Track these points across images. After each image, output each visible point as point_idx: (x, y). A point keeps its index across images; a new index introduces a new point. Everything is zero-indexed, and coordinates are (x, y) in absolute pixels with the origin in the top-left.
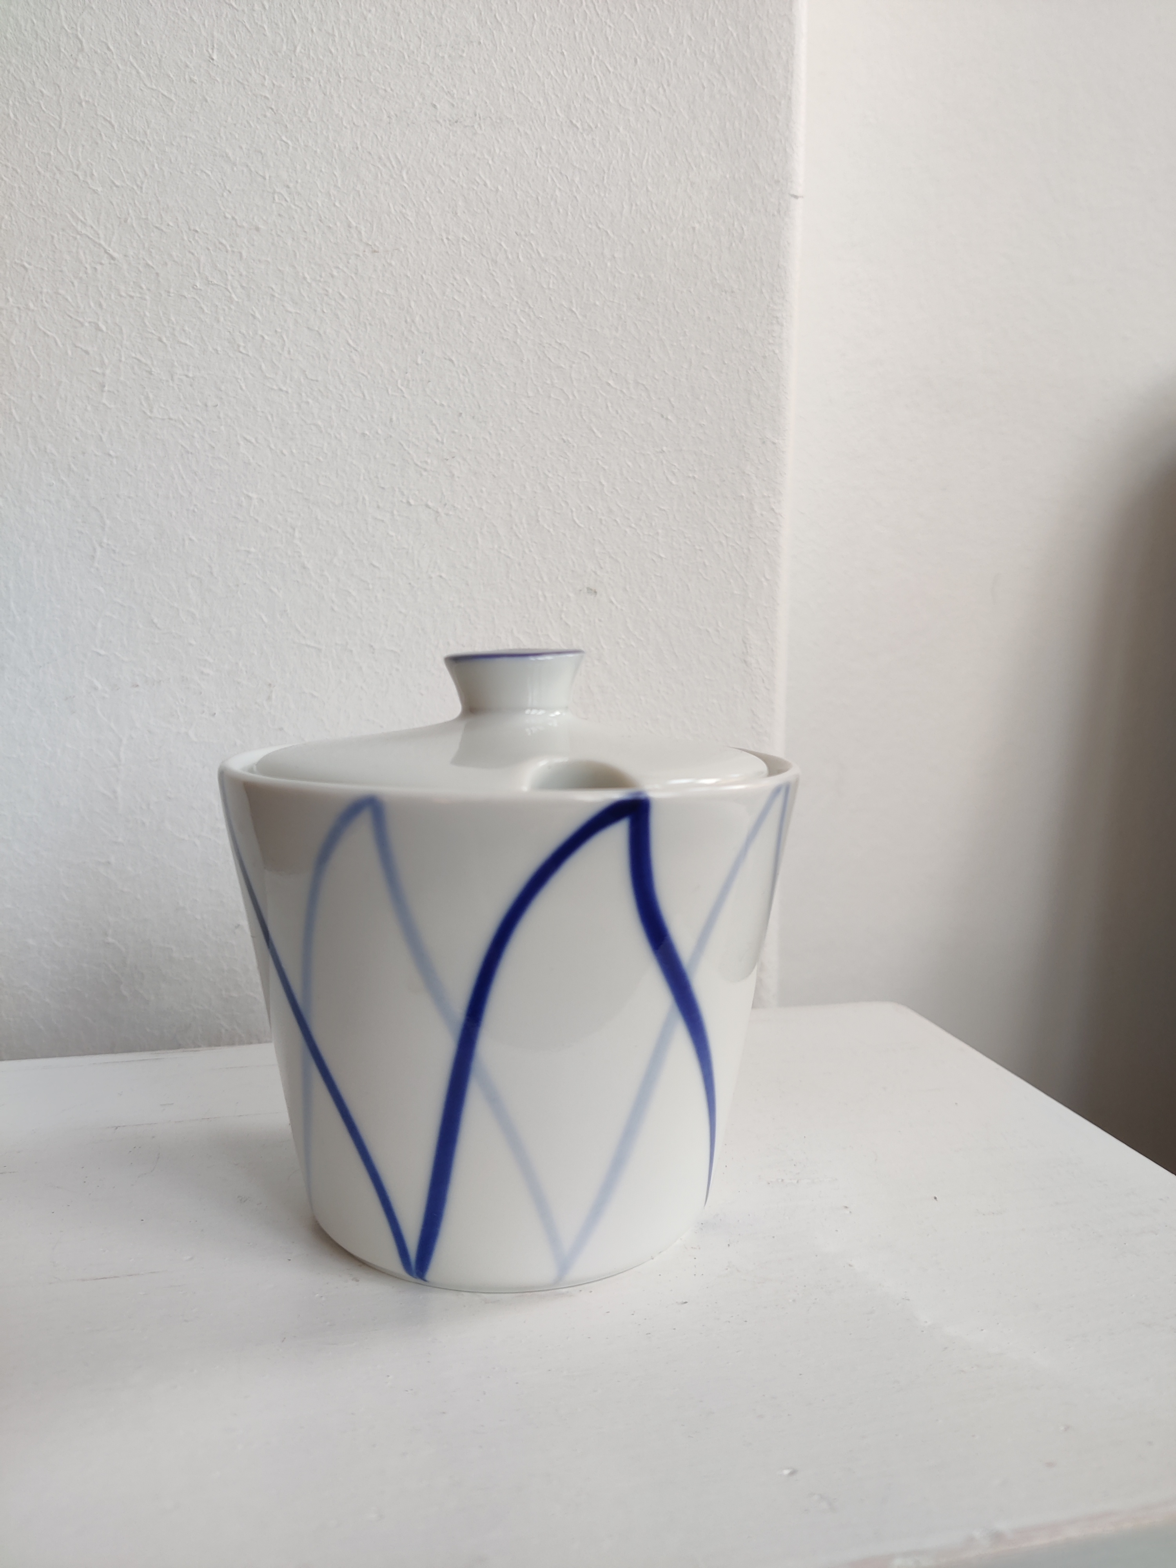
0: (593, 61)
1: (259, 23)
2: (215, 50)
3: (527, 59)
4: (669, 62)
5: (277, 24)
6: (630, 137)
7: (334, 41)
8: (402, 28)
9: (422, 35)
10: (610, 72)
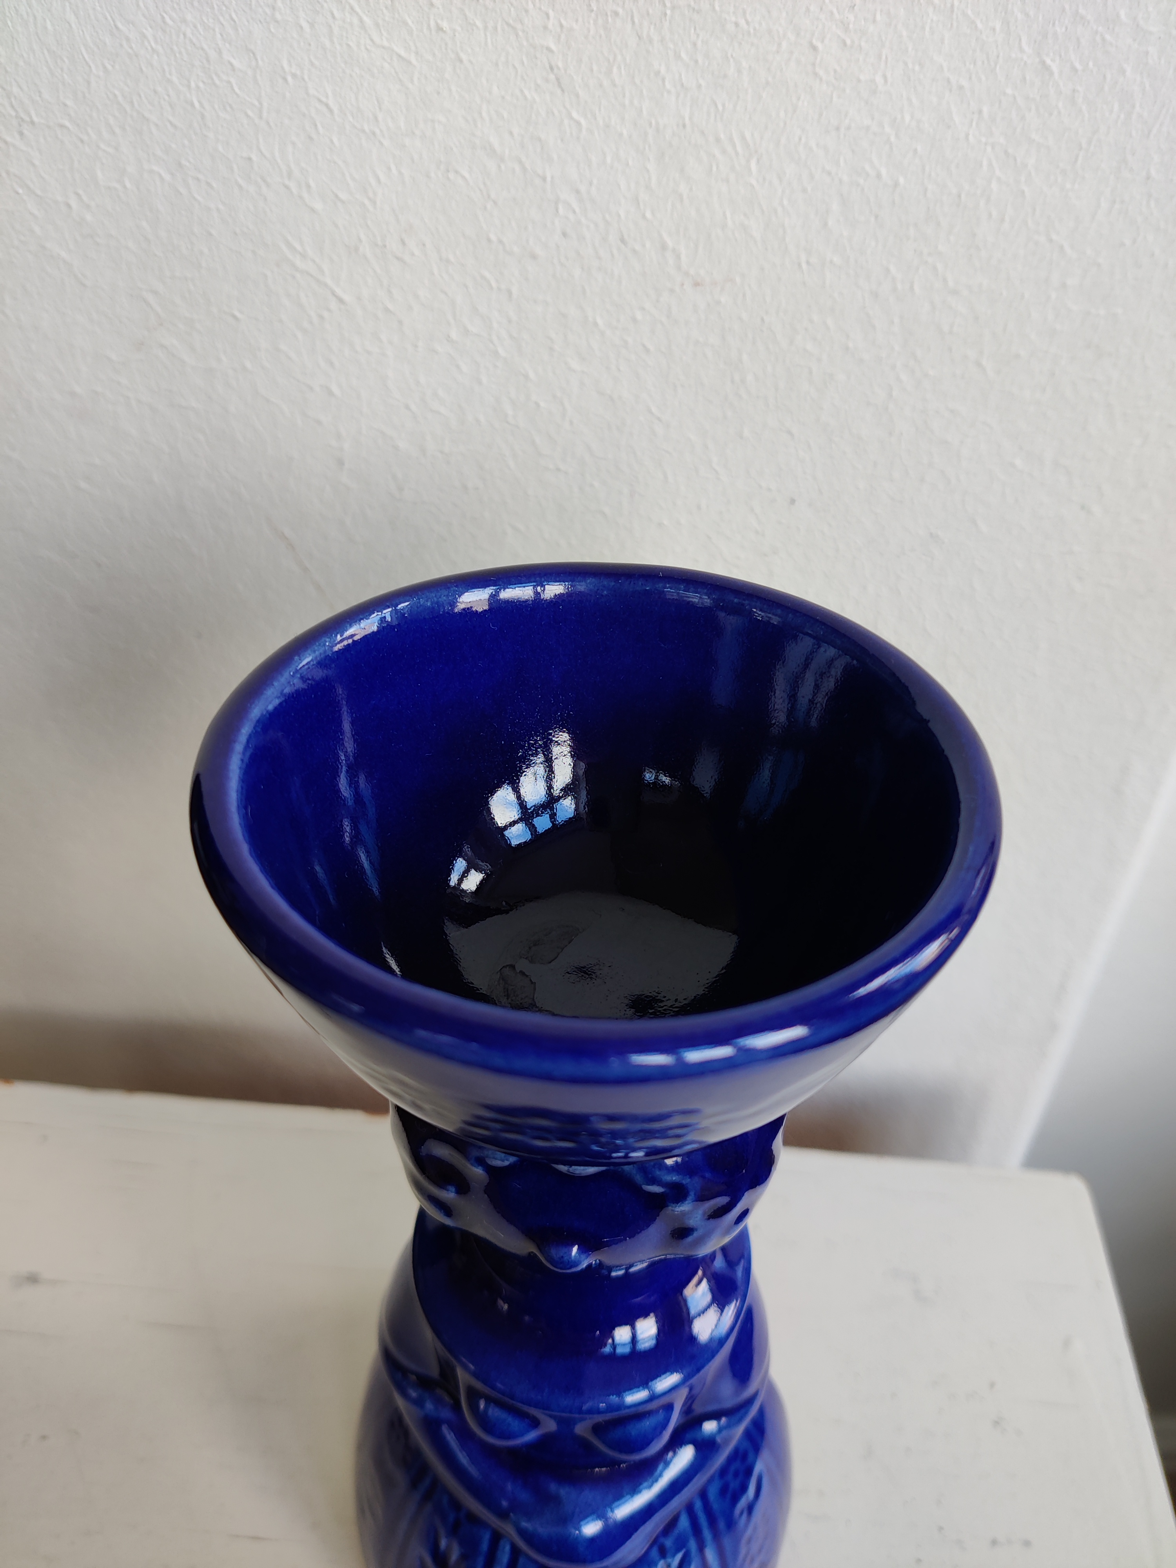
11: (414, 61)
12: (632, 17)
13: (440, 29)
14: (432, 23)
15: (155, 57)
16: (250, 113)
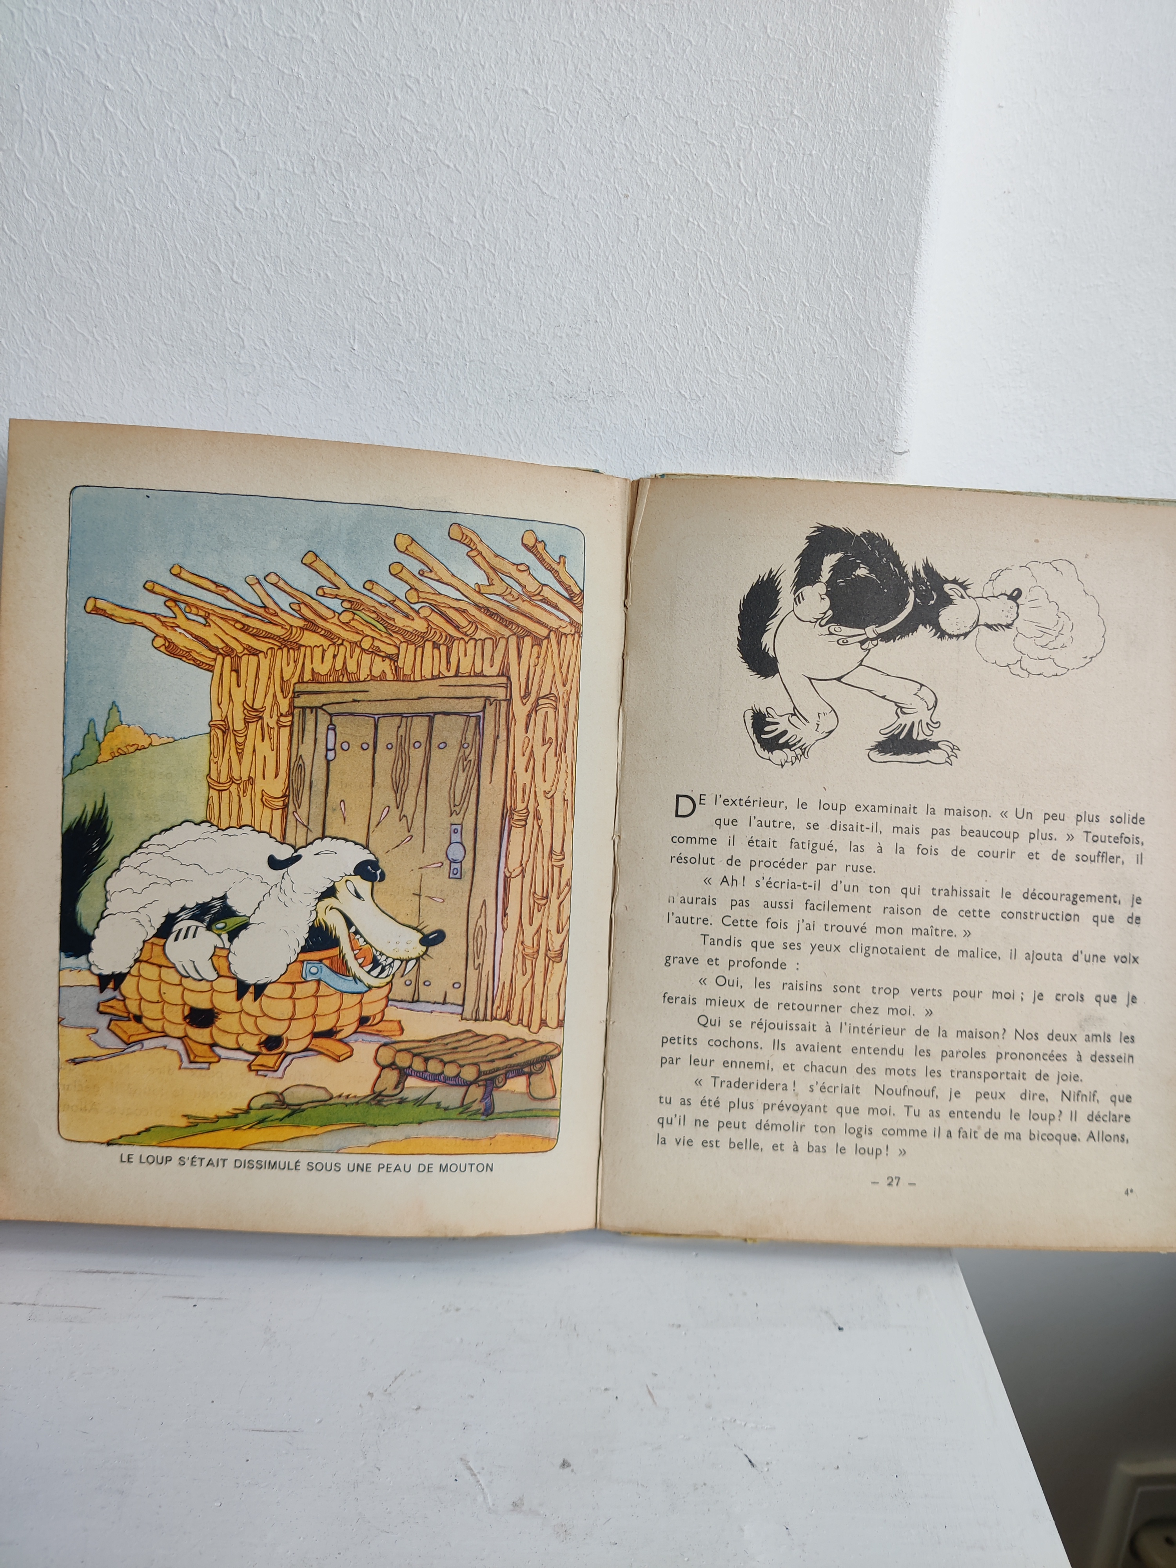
0: (705, 332)
1: (395, 314)
2: (356, 341)
3: (641, 334)
4: (782, 329)
5: (410, 314)
6: (737, 404)
7: (461, 327)
8: (524, 311)
9: (542, 317)
10: (721, 342)
11: (321, 387)
12: (447, 365)
13: (336, 370)
14: (332, 367)
15: (165, 380)
16: (221, 413)
